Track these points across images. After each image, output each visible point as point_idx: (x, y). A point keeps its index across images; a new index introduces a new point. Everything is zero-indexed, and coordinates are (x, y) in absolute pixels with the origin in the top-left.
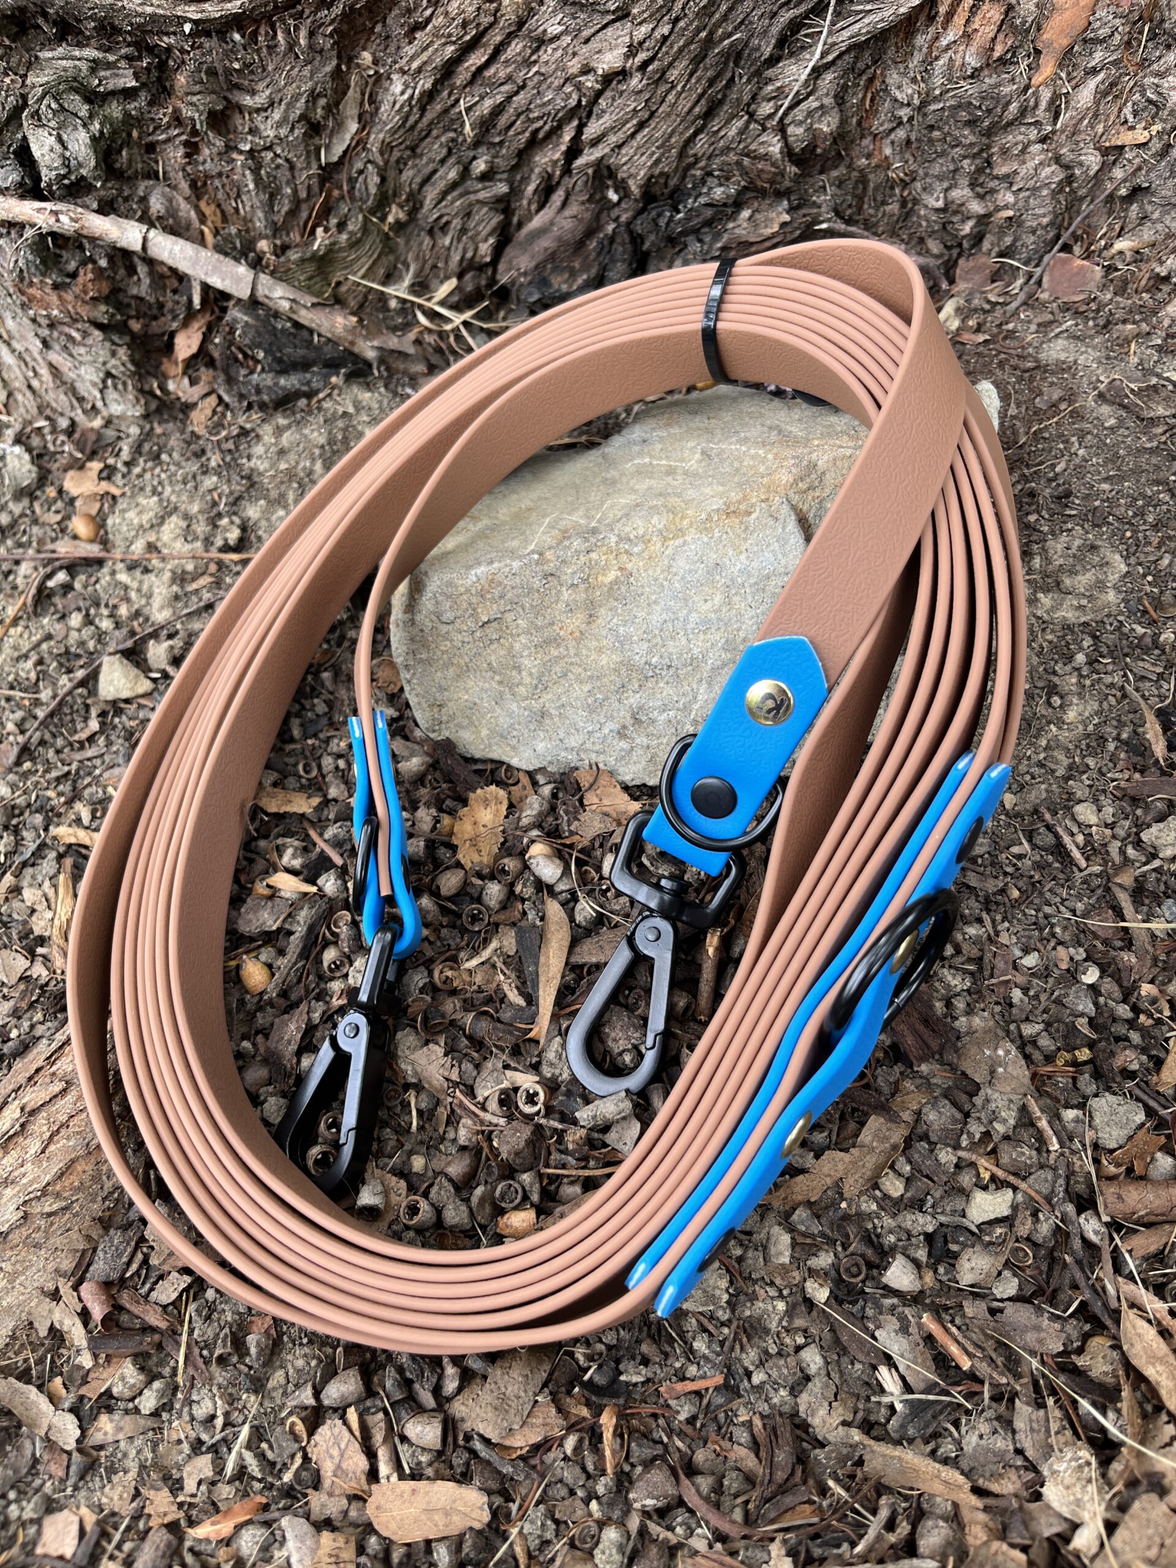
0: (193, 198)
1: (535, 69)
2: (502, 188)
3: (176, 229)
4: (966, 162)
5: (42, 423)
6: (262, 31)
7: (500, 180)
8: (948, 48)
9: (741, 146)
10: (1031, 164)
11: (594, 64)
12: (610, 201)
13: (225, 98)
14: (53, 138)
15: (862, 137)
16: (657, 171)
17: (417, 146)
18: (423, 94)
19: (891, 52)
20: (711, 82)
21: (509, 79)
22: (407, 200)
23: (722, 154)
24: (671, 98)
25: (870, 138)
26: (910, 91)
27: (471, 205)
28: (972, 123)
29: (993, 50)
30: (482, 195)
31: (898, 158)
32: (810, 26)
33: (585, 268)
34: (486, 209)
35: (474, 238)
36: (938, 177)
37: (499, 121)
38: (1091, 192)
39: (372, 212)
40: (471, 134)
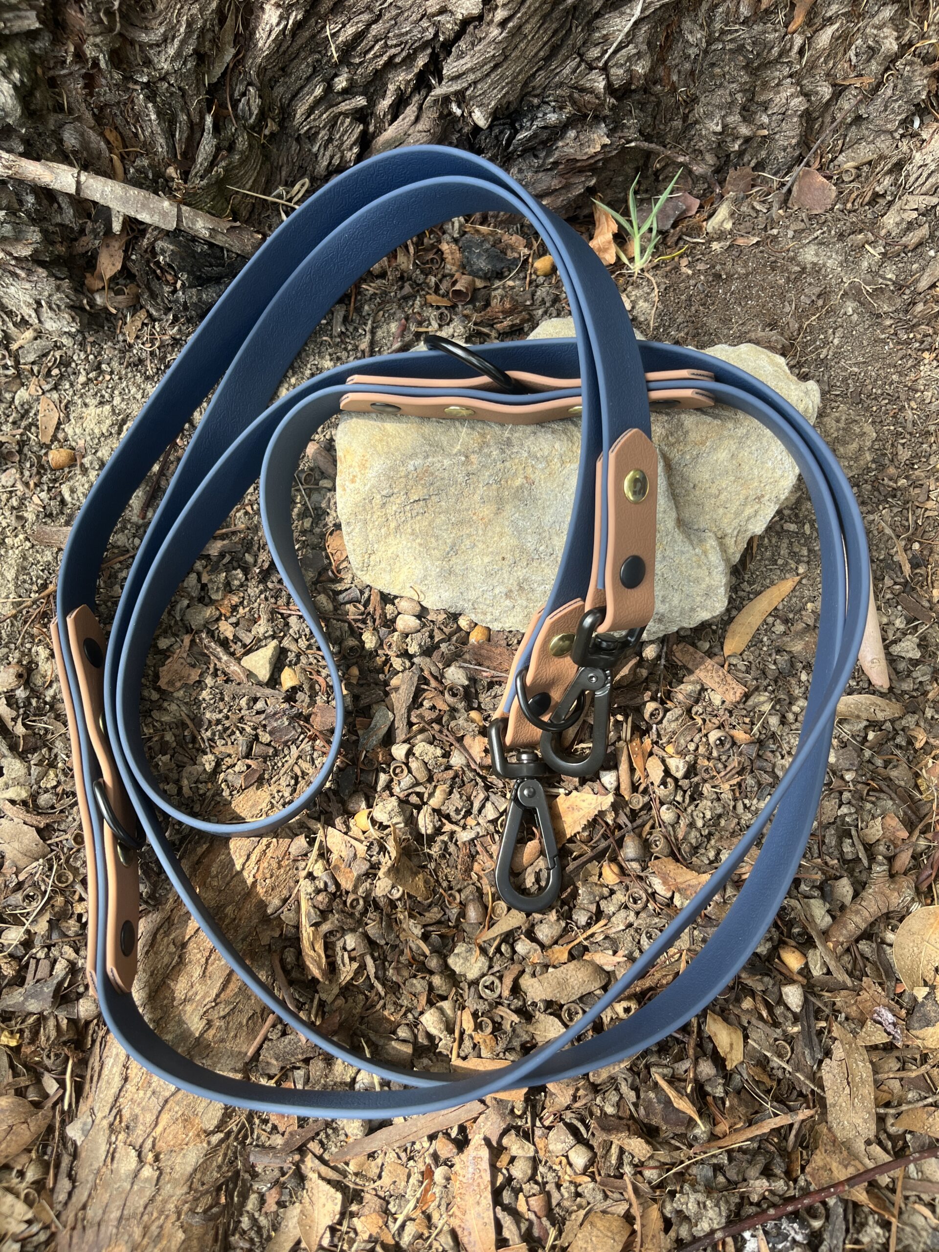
0: (98, 126)
2: (360, 101)
4: (739, 96)
7: (359, 94)
9: (573, 82)
10: (784, 95)
11: (450, 7)
13: (121, 35)
15: (657, 66)
17: (288, 66)
18: (295, 22)
19: (685, 2)
20: (555, 32)
22: (279, 114)
23: (557, 87)
24: (523, 45)
26: (699, 36)
27: (336, 117)
28: (747, 66)
29: (760, 2)
30: (345, 106)
31: (682, 83)
34: (348, 120)
35: (339, 147)
36: (717, 107)
37: (359, 45)
38: (822, 115)
39: (253, 128)
40: (335, 55)
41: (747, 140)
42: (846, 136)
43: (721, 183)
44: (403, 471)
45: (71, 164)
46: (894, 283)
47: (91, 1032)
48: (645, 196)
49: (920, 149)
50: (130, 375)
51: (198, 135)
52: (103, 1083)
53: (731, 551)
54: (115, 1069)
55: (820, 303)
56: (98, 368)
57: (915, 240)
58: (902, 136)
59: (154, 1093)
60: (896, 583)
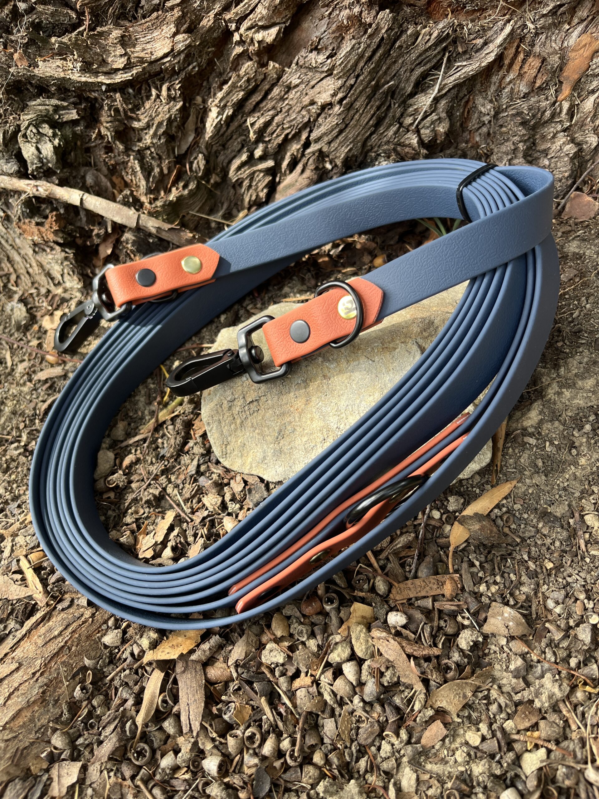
0: (110, 175)
1: (286, 102)
2: (270, 163)
3: (100, 193)
4: (521, 145)
5: (33, 291)
6: (143, 88)
7: (270, 159)
8: (510, 82)
9: (396, 140)
10: (558, 144)
11: (316, 100)
12: (327, 169)
13: (125, 124)
14: (34, 148)
15: (463, 131)
16: (351, 154)
17: (226, 144)
18: (227, 117)
19: (478, 86)
20: (378, 108)
21: (274, 108)
22: (221, 171)
23: (385, 144)
24: (357, 117)
25: (467, 132)
26: (489, 107)
27: (254, 172)
28: (524, 123)
29: (535, 82)
30: (260, 167)
31: (483, 142)
32: (433, 75)
34: (262, 174)
35: (256, 190)
36: (505, 153)
37: (267, 129)
39: (202, 178)
40: (253, 137)
44: (239, 382)
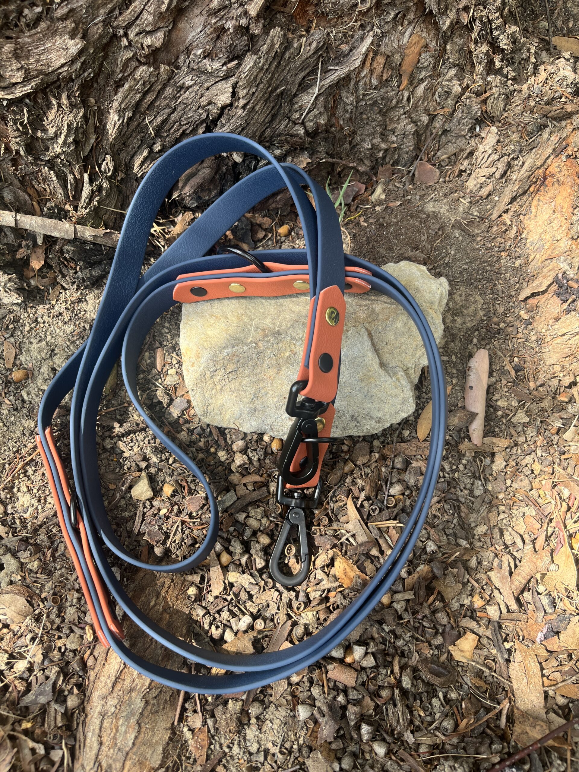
0: (22, 187)
1: (179, 100)
4: (378, 128)
6: (40, 96)
8: (364, 77)
9: (286, 132)
10: (402, 124)
11: (214, 101)
12: (223, 157)
13: (31, 136)
15: (331, 117)
17: (127, 142)
18: (128, 119)
19: (342, 82)
20: (273, 108)
21: (168, 106)
22: (125, 168)
23: (278, 135)
26: (351, 99)
28: (379, 113)
29: (382, 76)
31: (346, 124)
33: (215, 188)
36: (367, 135)
37: (165, 126)
38: (425, 132)
39: (111, 177)
40: (153, 133)
41: (386, 151)
42: (440, 141)
43: (376, 174)
44: (221, 356)
45: (10, 210)
46: (479, 217)
47: (75, 718)
48: (335, 186)
49: (481, 143)
50: (55, 322)
51: (80, 185)
52: (87, 748)
53: (413, 377)
54: (93, 739)
55: (440, 233)
56: (36, 320)
57: (486, 193)
58: (471, 137)
59: (119, 749)
60: (508, 382)
